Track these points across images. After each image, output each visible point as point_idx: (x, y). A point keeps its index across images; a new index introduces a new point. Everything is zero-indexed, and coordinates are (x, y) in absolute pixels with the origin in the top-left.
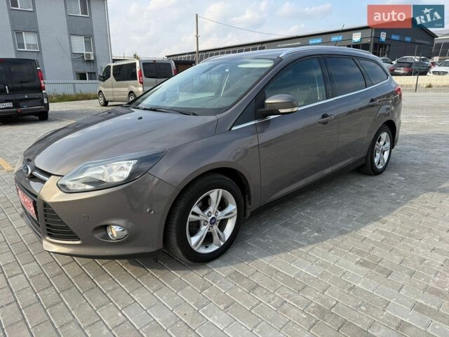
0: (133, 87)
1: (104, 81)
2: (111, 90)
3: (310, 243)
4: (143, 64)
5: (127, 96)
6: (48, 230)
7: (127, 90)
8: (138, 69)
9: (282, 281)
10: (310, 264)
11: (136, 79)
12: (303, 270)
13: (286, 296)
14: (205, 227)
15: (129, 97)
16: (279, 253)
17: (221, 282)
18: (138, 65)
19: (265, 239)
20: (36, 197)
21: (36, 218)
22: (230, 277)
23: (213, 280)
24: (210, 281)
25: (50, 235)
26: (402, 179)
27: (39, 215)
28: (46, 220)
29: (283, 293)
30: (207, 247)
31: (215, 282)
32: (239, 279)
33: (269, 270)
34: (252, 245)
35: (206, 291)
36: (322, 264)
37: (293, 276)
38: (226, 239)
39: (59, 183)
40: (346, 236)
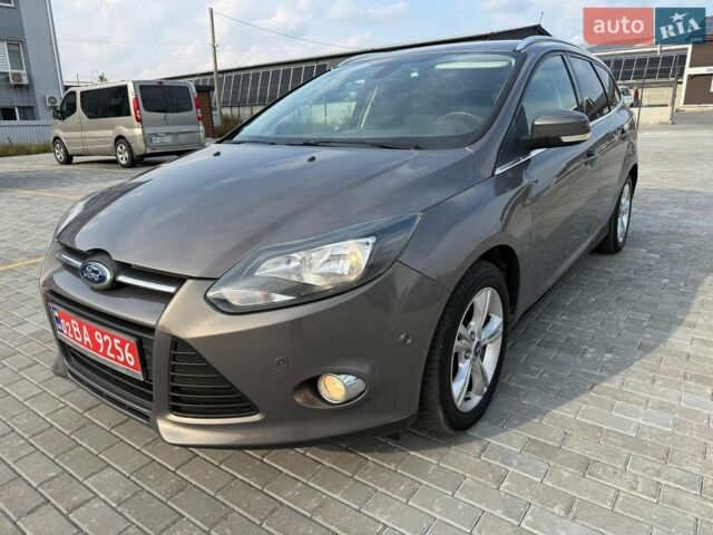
0: (124, 128)
1: (63, 118)
2: (78, 134)
3: (613, 373)
4: (141, 87)
5: (111, 145)
6: (174, 399)
7: (111, 134)
8: (131, 97)
9: (623, 447)
10: (641, 408)
11: (130, 115)
12: (641, 421)
13: (651, 471)
14: (468, 361)
15: (116, 147)
16: (577, 396)
17: (520, 463)
18: (131, 90)
19: (533, 373)
20: (150, 330)
21: (139, 375)
22: (528, 451)
23: (503, 462)
24: (498, 463)
25: (176, 410)
26: (658, 256)
27: (153, 368)
28: (172, 379)
29: (643, 467)
30: (467, 399)
31: (511, 465)
32: (544, 451)
33: (585, 427)
34: (521, 386)
35: (506, 483)
36: (662, 407)
37: (634, 435)
38: (489, 380)
39: (210, 294)
40: (657, 354)
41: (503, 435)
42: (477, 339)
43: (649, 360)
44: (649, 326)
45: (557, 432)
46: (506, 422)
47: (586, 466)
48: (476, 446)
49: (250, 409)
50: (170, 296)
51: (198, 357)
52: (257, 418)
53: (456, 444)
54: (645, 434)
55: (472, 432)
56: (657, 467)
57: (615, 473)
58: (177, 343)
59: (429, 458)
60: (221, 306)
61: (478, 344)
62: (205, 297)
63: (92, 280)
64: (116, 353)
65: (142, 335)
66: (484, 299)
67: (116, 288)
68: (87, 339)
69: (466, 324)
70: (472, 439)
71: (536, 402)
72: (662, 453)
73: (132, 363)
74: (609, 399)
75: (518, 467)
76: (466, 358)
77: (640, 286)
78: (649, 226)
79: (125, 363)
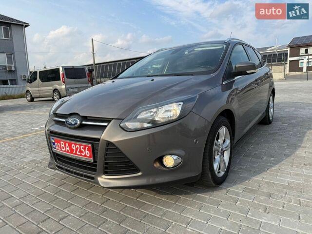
1: (31, 83)
2: (37, 89)
4: (65, 69)
5: (51, 93)
6: (106, 168)
7: (51, 88)
8: (61, 73)
9: (284, 189)
10: (289, 176)
12: (289, 180)
13: (296, 196)
14: (218, 156)
18: (61, 70)
22: (245, 191)
23: (236, 195)
24: (234, 196)
25: (106, 173)
26: (287, 125)
27: (98, 156)
28: (106, 159)
29: (293, 195)
30: (219, 172)
31: (239, 196)
33: (267, 183)
34: (239, 170)
35: (238, 203)
37: (287, 184)
38: (227, 166)
40: (292, 157)
41: (234, 187)
42: (221, 147)
43: (289, 159)
44: (287, 148)
45: (256, 185)
47: (270, 196)
48: (224, 191)
49: (137, 171)
50: (105, 127)
52: (140, 174)
53: (216, 190)
54: (292, 184)
55: (222, 186)
56: (298, 194)
57: (282, 197)
58: (109, 143)
59: (206, 196)
61: (222, 149)
62: (120, 126)
63: (71, 125)
64: (81, 152)
65: (94, 143)
66: (223, 131)
67: (82, 127)
68: (68, 149)
69: (217, 140)
70: (222, 189)
71: (246, 175)
73: (88, 155)
74: (275, 173)
76: (218, 154)
77: (281, 135)
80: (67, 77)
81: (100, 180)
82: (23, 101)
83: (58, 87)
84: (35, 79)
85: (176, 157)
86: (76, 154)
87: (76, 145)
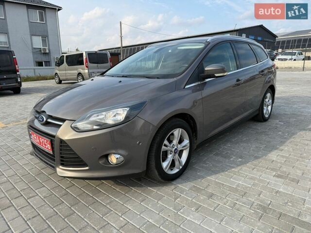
1: (59, 66)
2: (64, 72)
4: (88, 54)
5: (76, 76)
6: (61, 160)
7: (76, 72)
8: (84, 58)
9: (229, 190)
10: (243, 179)
11: (83, 65)
12: (240, 183)
13: (235, 199)
14: (171, 155)
15: (78, 77)
16: (220, 172)
17: (187, 193)
18: (84, 55)
19: (206, 164)
20: (54, 136)
21: (51, 152)
22: (191, 190)
23: (180, 192)
24: (178, 193)
25: (63, 165)
26: (282, 123)
27: (55, 150)
28: (61, 153)
29: (232, 198)
30: (172, 170)
32: (198, 190)
33: (217, 183)
34: (199, 168)
35: (178, 199)
36: (251, 178)
37: (235, 187)
38: (183, 164)
39: (72, 125)
40: (260, 160)
41: (184, 184)
42: (175, 147)
43: (256, 162)
44: (263, 150)
45: (206, 184)
46: (188, 180)
47: (211, 196)
48: (173, 187)
49: (85, 165)
50: (61, 125)
51: (68, 146)
52: (87, 168)
53: (166, 186)
54: (239, 187)
55: (174, 182)
56: (238, 198)
57: (220, 199)
58: (62, 141)
59: (154, 190)
60: (76, 129)
62: (71, 126)
63: (40, 121)
64: (45, 145)
67: (47, 124)
68: (38, 141)
70: (172, 184)
71: (202, 174)
72: (243, 194)
73: (49, 148)
74: (232, 174)
75: (185, 195)
77: (268, 135)
78: (286, 111)
79: (48, 148)
80: (90, 62)
81: (58, 169)
82: (52, 83)
83: (82, 71)
84: (63, 63)
85: (118, 156)
86: (42, 146)
87: (42, 139)
